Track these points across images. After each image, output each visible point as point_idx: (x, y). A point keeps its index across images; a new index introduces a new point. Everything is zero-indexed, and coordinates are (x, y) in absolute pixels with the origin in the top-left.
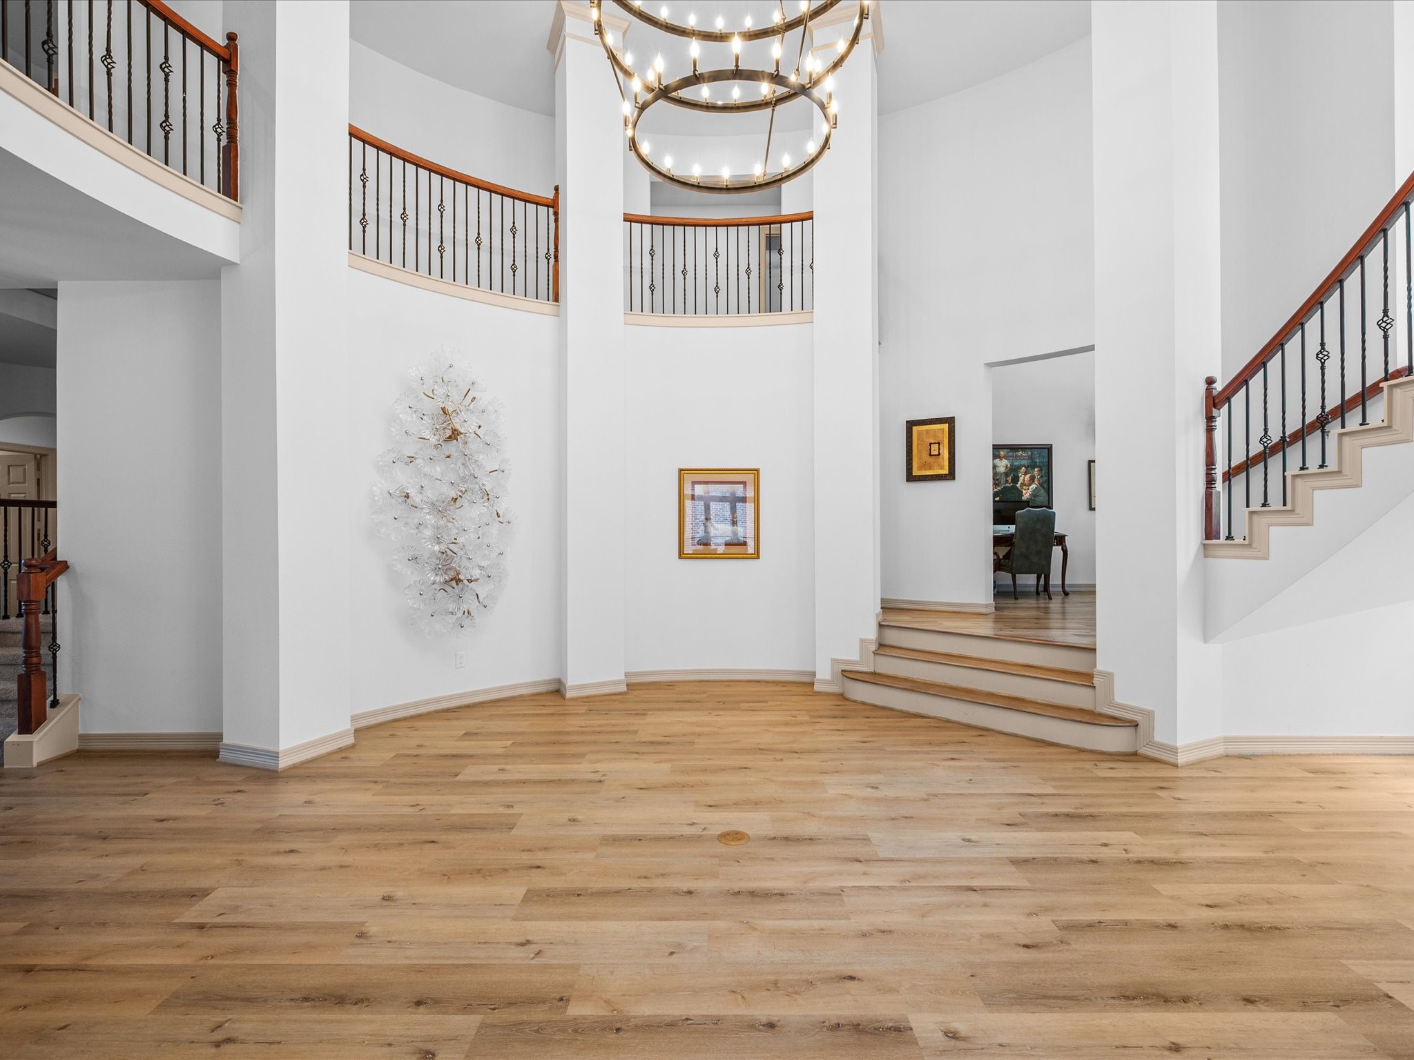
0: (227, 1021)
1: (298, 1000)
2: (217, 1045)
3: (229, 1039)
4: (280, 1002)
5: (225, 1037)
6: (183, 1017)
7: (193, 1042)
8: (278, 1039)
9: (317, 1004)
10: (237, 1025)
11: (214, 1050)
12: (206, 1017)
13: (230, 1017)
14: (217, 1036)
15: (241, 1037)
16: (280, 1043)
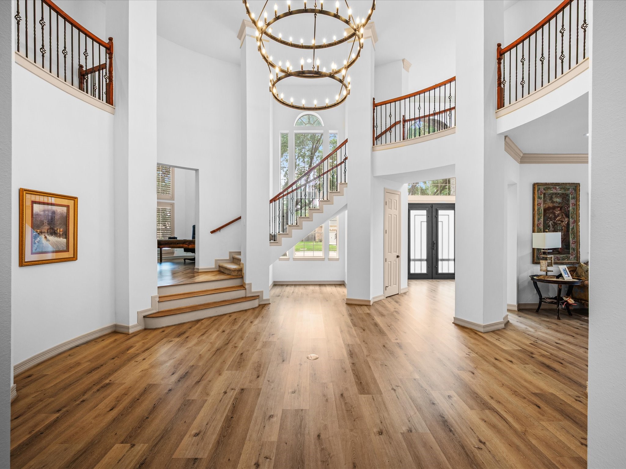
0: (475, 447)
1: (452, 433)
2: (484, 443)
3: (480, 442)
4: (457, 437)
5: (480, 443)
6: (485, 463)
7: (489, 451)
8: (470, 429)
9: (451, 427)
10: (474, 443)
11: (487, 443)
12: (479, 455)
13: (473, 448)
14: (482, 446)
15: (477, 439)
16: (471, 428)
